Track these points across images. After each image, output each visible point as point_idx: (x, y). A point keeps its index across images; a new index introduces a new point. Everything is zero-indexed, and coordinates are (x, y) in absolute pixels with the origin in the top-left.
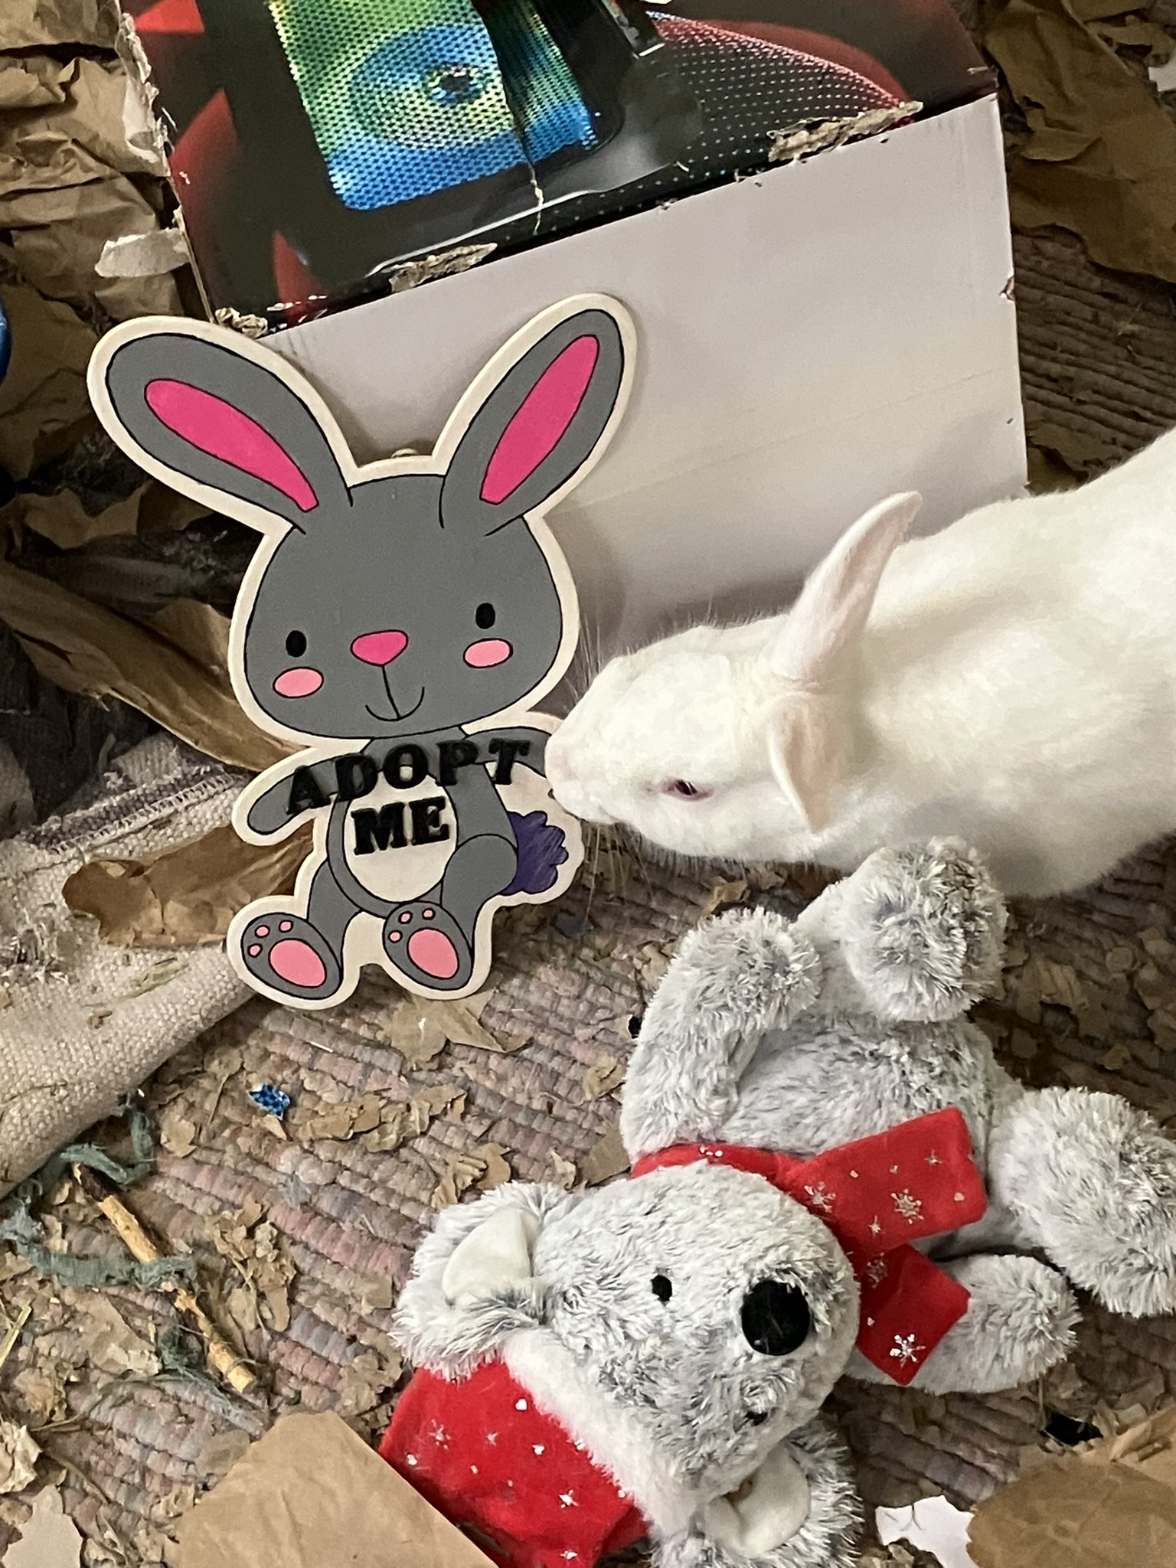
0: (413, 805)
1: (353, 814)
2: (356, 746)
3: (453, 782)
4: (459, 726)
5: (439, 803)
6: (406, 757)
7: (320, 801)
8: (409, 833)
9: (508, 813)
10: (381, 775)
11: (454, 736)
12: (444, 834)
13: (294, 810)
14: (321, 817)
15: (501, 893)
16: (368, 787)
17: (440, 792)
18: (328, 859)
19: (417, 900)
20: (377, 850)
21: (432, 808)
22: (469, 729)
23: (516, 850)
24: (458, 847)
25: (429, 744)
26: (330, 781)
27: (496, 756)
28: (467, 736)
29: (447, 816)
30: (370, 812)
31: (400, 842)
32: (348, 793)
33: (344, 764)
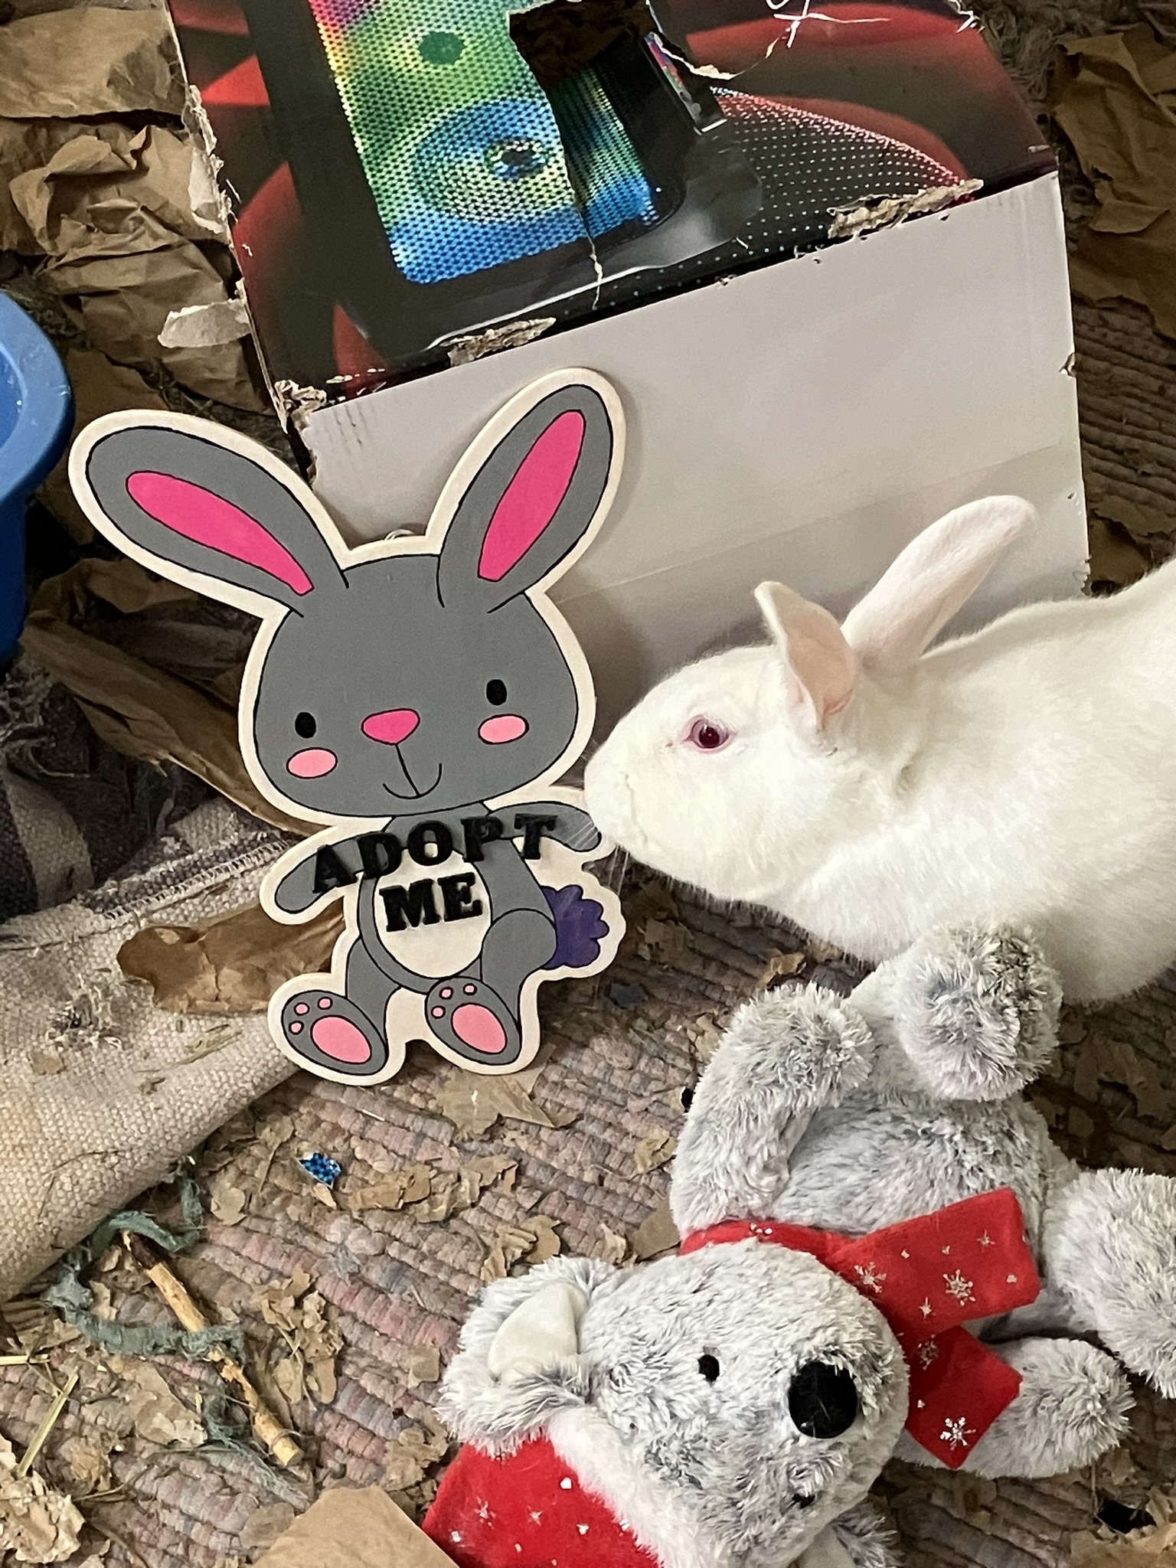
0: (441, 881)
1: (382, 892)
2: (377, 825)
3: (481, 858)
4: (481, 802)
5: (469, 878)
6: (429, 834)
7: (346, 879)
8: (440, 908)
9: (542, 888)
10: (406, 851)
11: (476, 812)
12: (477, 909)
13: (321, 889)
14: (349, 894)
15: (542, 968)
16: (394, 864)
17: (468, 868)
18: (361, 937)
19: (456, 976)
20: (410, 926)
21: (461, 885)
22: (492, 805)
23: (554, 925)
24: (493, 923)
25: (453, 822)
26: (353, 860)
27: (523, 831)
28: (491, 812)
29: (479, 892)
30: (400, 889)
31: (433, 918)
32: (374, 872)
33: (367, 843)
